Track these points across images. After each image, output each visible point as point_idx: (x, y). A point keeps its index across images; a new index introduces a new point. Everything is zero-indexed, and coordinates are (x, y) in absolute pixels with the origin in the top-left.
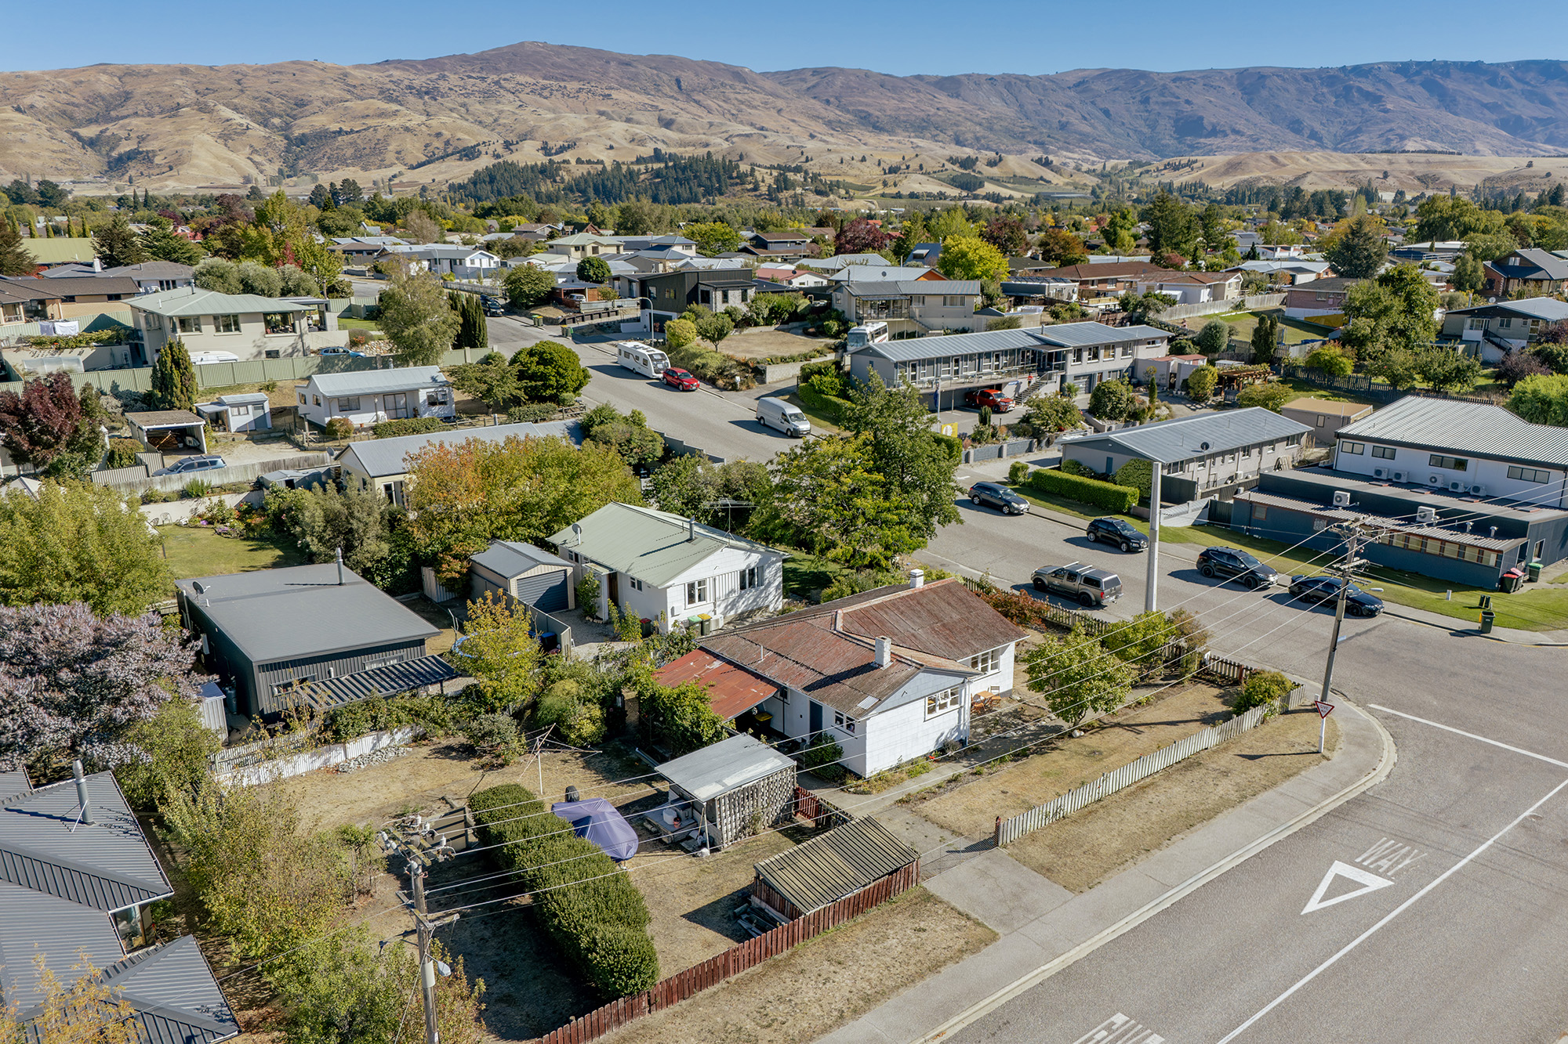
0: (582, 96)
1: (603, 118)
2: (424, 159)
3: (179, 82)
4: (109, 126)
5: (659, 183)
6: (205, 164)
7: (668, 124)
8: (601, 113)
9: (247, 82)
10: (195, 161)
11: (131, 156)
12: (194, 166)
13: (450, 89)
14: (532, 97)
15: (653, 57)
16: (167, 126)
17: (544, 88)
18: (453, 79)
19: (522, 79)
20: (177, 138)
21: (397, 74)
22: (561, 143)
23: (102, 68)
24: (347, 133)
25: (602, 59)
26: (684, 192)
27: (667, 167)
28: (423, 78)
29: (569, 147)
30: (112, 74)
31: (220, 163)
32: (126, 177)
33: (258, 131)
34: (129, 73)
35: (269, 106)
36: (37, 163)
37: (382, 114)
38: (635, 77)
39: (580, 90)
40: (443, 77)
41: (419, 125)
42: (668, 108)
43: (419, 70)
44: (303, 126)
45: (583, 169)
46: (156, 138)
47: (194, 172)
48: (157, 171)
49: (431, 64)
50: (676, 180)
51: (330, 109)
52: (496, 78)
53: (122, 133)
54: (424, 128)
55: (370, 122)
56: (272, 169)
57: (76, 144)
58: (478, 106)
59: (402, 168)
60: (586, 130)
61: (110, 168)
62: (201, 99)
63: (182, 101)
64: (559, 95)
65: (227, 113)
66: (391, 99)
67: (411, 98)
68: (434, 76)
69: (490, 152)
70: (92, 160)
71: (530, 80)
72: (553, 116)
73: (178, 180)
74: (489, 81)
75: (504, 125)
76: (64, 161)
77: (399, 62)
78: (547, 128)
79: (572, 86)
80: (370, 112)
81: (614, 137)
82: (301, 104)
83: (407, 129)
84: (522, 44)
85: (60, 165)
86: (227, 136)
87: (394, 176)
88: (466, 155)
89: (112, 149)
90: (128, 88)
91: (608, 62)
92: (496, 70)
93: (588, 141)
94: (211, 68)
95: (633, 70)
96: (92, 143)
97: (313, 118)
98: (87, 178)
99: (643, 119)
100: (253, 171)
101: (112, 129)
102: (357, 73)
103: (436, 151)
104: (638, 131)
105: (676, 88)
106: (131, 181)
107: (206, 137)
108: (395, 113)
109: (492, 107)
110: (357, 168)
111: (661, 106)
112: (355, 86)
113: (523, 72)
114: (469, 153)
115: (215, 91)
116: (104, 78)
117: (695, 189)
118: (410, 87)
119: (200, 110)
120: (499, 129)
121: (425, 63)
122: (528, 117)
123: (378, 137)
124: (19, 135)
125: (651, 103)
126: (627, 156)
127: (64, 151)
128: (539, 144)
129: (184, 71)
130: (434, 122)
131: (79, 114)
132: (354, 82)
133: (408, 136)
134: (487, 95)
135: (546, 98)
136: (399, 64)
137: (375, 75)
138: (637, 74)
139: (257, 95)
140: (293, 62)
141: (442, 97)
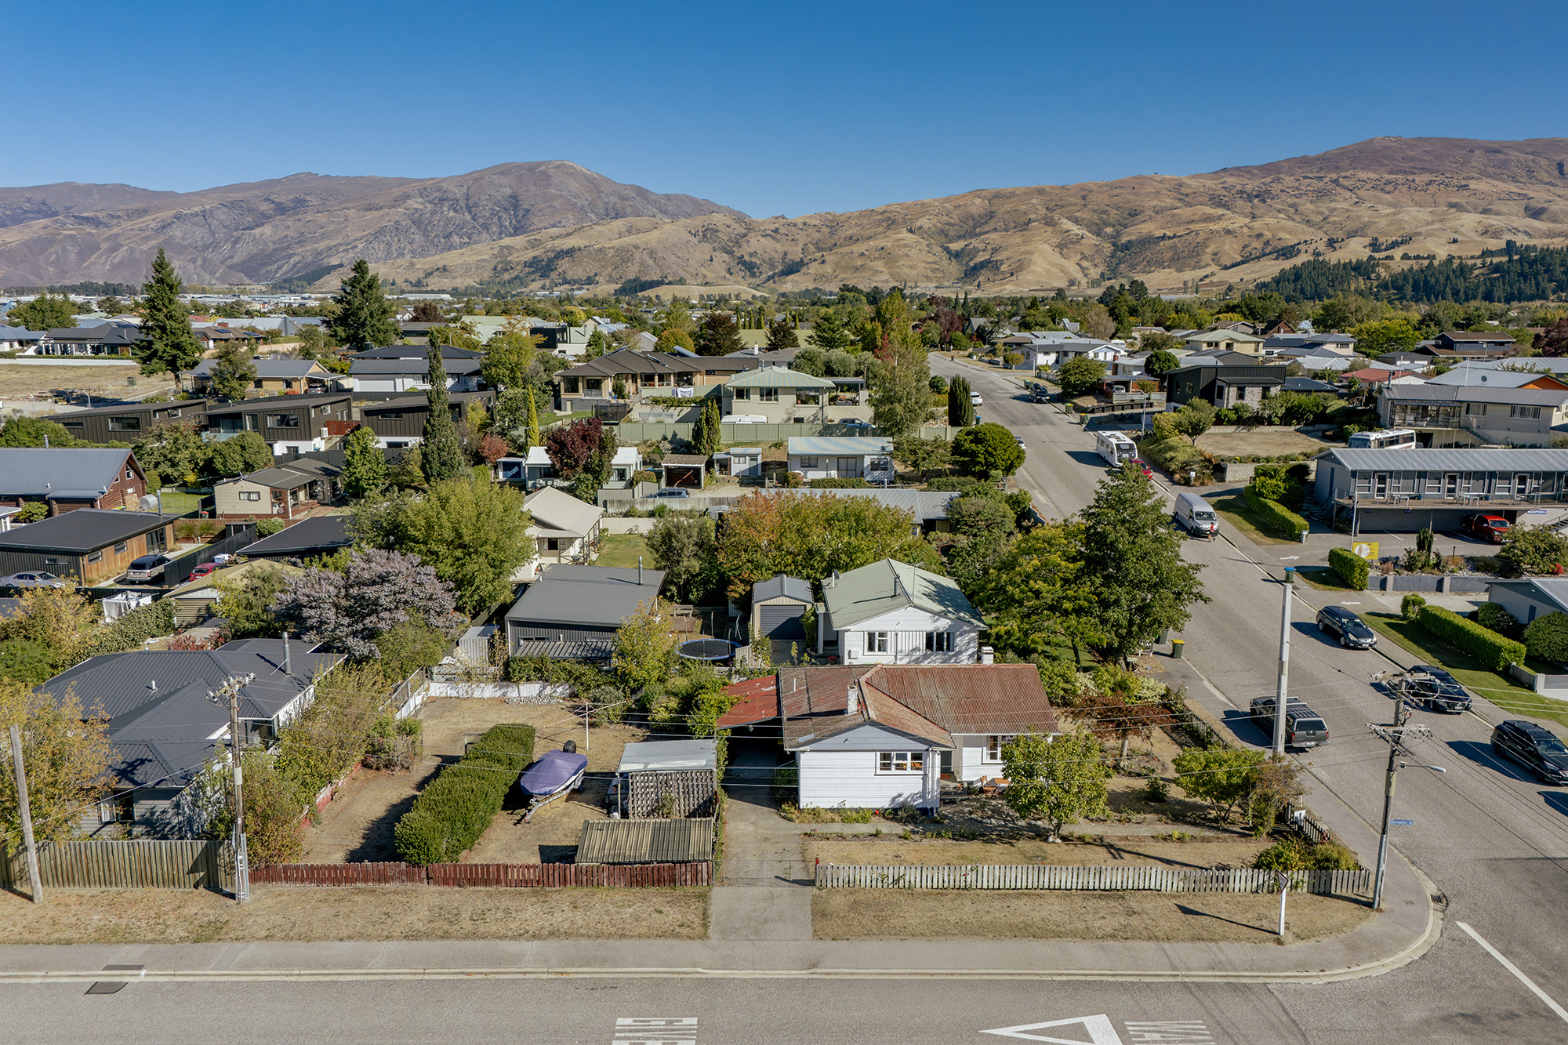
0: (1432, 189)
1: (1453, 210)
2: (1239, 259)
3: (1034, 201)
4: (972, 240)
5: (1496, 278)
6: (1040, 270)
7: (1536, 213)
8: (1452, 205)
9: (1091, 198)
10: (1033, 268)
11: (983, 265)
12: (1031, 272)
13: (1282, 191)
14: (1372, 192)
15: (1531, 142)
16: (1017, 239)
17: (1388, 183)
18: (1288, 180)
19: (1363, 175)
20: (1023, 249)
21: (1230, 180)
22: (1394, 239)
23: (977, 193)
24: (1169, 238)
25: (1465, 148)
26: (1528, 288)
27: (1510, 261)
28: (1257, 183)
29: (1402, 242)
30: (984, 198)
31: (1052, 269)
32: (976, 283)
33: (1091, 239)
34: (998, 195)
35: (1105, 217)
36: (914, 272)
37: (1208, 219)
38: (1505, 164)
39: (1431, 182)
40: (1278, 180)
41: (1241, 227)
42: (1539, 195)
43: (1254, 175)
44: (1131, 234)
45: (1406, 265)
46: (1006, 249)
47: (1029, 277)
48: (1001, 277)
49: (1267, 169)
50: (1519, 275)
51: (1159, 217)
52: (1334, 176)
53: (981, 246)
54: (1245, 230)
55: (1194, 227)
56: (1094, 273)
57: (945, 255)
58: (1309, 206)
59: (1214, 268)
60: (1428, 224)
61: (966, 275)
62: (1049, 215)
63: (1033, 216)
64: (1404, 189)
65: (1067, 224)
66: (1220, 204)
67: (1240, 202)
68: (1268, 180)
69: (1311, 250)
70: (955, 268)
71: (1373, 176)
72: (1392, 210)
73: (1016, 284)
74: (1326, 180)
75: (1334, 223)
76: (934, 271)
77: (1237, 169)
78: (1382, 223)
79: (1421, 179)
80: (1196, 217)
81: (1463, 229)
82: (1133, 214)
83: (1228, 232)
84: (1371, 141)
85: (930, 273)
86: (1064, 246)
87: (1206, 277)
88: (1284, 255)
89: (970, 260)
90: (994, 209)
91: (1472, 151)
92: (1337, 168)
93: (1429, 235)
94: (1063, 187)
95: (1501, 156)
96: (957, 255)
97: (1143, 226)
98: (947, 284)
99: (1504, 209)
100: (1078, 275)
101: (975, 243)
102: (1192, 183)
103: (1253, 252)
104: (1493, 222)
105: (1556, 173)
106: (979, 285)
107: (1047, 247)
108: (1220, 218)
109: (1324, 206)
110: (1172, 270)
111: (1531, 194)
112: (1187, 195)
113: (1365, 168)
114: (1288, 252)
115: (1062, 207)
116: (978, 201)
117: (1544, 284)
118: (1241, 192)
119: (1047, 224)
120: (1327, 227)
121: (1260, 168)
122: (1364, 213)
123: (1198, 240)
124: (906, 250)
125: (1518, 191)
126: (1468, 251)
127: (935, 263)
128: (1367, 240)
129: (1041, 191)
130: (1257, 224)
131: (952, 233)
132: (1188, 191)
133: (1229, 238)
134: (1321, 194)
135: (1388, 193)
136: (1238, 171)
137: (1209, 183)
138: (1506, 161)
139: (1096, 208)
140: (1135, 178)
141: (1272, 199)
